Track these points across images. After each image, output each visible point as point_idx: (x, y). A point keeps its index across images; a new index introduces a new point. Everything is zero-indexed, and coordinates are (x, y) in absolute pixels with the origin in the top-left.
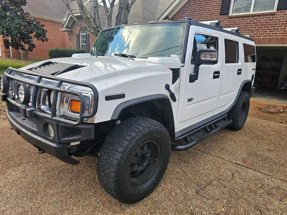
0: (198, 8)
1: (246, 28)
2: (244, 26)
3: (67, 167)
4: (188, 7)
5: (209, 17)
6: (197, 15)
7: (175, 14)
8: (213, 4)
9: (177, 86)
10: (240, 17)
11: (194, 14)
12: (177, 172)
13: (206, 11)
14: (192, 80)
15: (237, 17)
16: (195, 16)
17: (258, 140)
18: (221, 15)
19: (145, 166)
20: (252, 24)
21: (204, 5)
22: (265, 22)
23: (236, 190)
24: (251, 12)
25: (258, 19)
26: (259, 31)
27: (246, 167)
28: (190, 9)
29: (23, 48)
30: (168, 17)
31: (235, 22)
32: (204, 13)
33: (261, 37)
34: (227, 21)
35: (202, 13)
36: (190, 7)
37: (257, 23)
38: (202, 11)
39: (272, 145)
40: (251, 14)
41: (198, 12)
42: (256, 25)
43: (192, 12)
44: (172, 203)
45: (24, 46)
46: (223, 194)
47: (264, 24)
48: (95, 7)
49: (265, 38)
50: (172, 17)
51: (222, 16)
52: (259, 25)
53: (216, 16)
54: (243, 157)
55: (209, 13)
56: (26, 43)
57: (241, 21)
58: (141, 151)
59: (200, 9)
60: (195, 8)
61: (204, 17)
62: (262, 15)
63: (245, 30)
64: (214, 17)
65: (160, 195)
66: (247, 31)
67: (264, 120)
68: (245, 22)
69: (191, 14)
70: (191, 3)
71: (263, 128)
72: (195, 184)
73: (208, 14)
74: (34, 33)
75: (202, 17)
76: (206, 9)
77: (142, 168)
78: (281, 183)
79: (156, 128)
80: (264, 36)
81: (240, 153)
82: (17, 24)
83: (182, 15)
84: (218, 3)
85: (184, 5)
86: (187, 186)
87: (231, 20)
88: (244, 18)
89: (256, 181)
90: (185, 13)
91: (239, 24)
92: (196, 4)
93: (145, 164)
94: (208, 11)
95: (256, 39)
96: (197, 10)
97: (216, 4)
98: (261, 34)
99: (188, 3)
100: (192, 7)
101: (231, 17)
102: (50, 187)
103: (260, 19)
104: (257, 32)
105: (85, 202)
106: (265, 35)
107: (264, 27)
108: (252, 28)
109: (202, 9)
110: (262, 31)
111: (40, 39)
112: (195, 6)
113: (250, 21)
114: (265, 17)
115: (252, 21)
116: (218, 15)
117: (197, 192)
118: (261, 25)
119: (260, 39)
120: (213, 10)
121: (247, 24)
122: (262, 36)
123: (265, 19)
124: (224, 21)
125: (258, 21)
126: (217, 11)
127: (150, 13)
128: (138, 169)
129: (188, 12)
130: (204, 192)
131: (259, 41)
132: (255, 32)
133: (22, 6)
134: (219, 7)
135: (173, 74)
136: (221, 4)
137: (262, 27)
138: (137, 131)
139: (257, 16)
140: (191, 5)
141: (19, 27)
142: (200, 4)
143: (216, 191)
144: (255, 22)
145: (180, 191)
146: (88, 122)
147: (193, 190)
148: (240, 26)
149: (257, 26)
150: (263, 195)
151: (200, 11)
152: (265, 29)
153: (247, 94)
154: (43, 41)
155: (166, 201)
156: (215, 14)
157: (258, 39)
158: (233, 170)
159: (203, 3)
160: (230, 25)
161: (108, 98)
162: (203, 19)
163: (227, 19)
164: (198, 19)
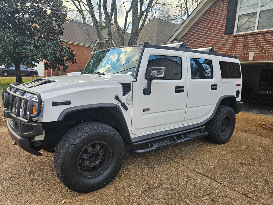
0: (204, 29)
1: (251, 46)
2: (248, 44)
3: (50, 162)
4: (195, 29)
5: (214, 37)
6: (203, 36)
7: (183, 36)
8: (218, 25)
9: (129, 97)
10: (244, 36)
11: (200, 35)
12: (136, 174)
13: (212, 31)
14: (146, 93)
15: (241, 36)
16: (201, 36)
17: (238, 154)
18: (225, 34)
19: (98, 163)
20: (256, 42)
21: (210, 26)
22: (270, 40)
23: (181, 194)
24: (256, 30)
25: (263, 37)
26: (264, 48)
27: (206, 176)
28: (196, 30)
29: (59, 69)
30: (177, 39)
31: (240, 41)
32: (209, 33)
33: (266, 54)
34: (232, 40)
35: (208, 33)
36: (196, 29)
37: (261, 40)
38: (208, 32)
39: (250, 159)
40: (255, 32)
41: (204, 33)
42: (260, 43)
43: (199, 33)
44: (117, 197)
45: (59, 68)
46: (167, 195)
47: (269, 41)
48: (109, 34)
49: (271, 55)
50: (181, 39)
51: (227, 35)
52: (264, 42)
53: (221, 35)
54: (209, 167)
55: (215, 33)
56: (60, 65)
57: (245, 39)
58: (92, 150)
59: (206, 30)
60: (202, 29)
61: (210, 37)
62: (266, 33)
63: (249, 48)
64: (219, 36)
65: (111, 190)
66: (252, 49)
67: (258, 136)
68: (249, 40)
69: (198, 35)
70: (198, 25)
71: (251, 143)
72: (146, 185)
73: (213, 35)
74: (67, 57)
75: (208, 37)
76: (212, 30)
77: (94, 164)
78: (233, 193)
79: (104, 131)
80: (270, 53)
81: (209, 164)
82: (53, 50)
83: (189, 36)
84: (223, 24)
85: (191, 28)
86: (138, 186)
87: (235, 39)
88: (249, 36)
89: (208, 188)
90: (192, 34)
91: (243, 42)
92: (202, 26)
93: (98, 161)
94: (213, 31)
95: (261, 56)
96: (204, 31)
97: (220, 25)
98: (266, 51)
99: (195, 25)
100: (198, 28)
101: (236, 36)
102: (29, 175)
103: (264, 36)
104: (262, 49)
105: (48, 188)
106: (270, 51)
107: (269, 44)
108: (256, 45)
109: (207, 30)
110: (267, 48)
111: (71, 61)
112: (201, 28)
113: (254, 39)
114: (270, 34)
115: (256, 39)
116: (223, 35)
117: (144, 192)
118: (266, 42)
119: (266, 55)
120: (218, 30)
121: (251, 41)
122: (268, 53)
123: (269, 36)
124: (229, 40)
125: (262, 38)
126: (221, 31)
127: (165, 36)
128: (90, 165)
129: (195, 34)
130: (150, 192)
131: (264, 58)
132: (260, 49)
133: (59, 36)
134: (223, 28)
135: (123, 88)
136: (225, 24)
137: (267, 44)
138: (83, 132)
139: (261, 33)
140: (197, 27)
141: (54, 52)
142: (206, 25)
143: (162, 193)
144: (260, 39)
145: (130, 189)
146: (37, 121)
147: (141, 190)
148: (245, 44)
149: (262, 44)
150: (206, 200)
151: (206, 32)
152: (270, 46)
153: (229, 109)
154: (73, 63)
155: (112, 195)
156: (220, 34)
157: (263, 56)
158: (191, 178)
159: (208, 25)
160: (235, 43)
161: (54, 104)
162: (208, 39)
163: (232, 38)
164: (204, 39)
